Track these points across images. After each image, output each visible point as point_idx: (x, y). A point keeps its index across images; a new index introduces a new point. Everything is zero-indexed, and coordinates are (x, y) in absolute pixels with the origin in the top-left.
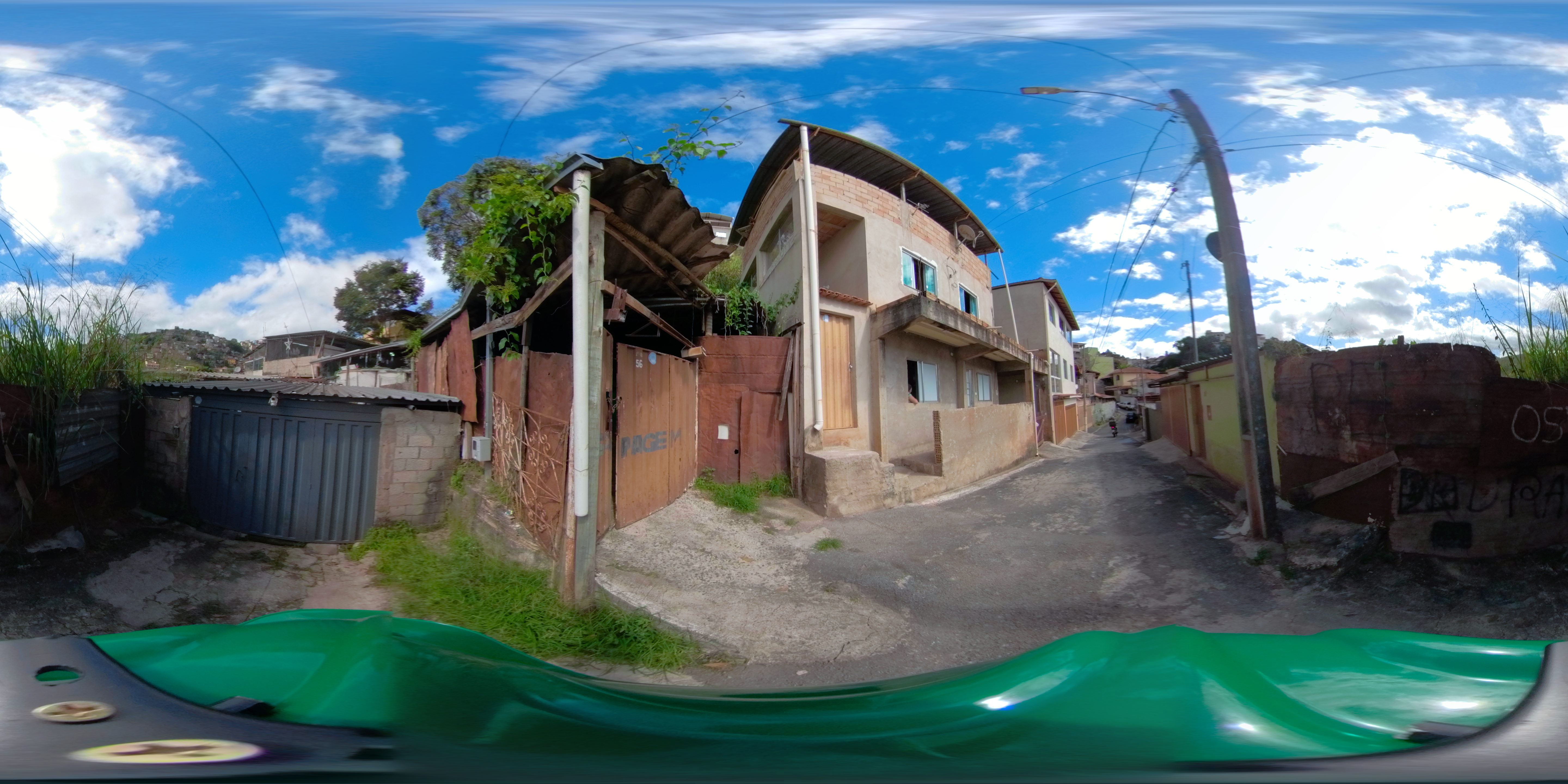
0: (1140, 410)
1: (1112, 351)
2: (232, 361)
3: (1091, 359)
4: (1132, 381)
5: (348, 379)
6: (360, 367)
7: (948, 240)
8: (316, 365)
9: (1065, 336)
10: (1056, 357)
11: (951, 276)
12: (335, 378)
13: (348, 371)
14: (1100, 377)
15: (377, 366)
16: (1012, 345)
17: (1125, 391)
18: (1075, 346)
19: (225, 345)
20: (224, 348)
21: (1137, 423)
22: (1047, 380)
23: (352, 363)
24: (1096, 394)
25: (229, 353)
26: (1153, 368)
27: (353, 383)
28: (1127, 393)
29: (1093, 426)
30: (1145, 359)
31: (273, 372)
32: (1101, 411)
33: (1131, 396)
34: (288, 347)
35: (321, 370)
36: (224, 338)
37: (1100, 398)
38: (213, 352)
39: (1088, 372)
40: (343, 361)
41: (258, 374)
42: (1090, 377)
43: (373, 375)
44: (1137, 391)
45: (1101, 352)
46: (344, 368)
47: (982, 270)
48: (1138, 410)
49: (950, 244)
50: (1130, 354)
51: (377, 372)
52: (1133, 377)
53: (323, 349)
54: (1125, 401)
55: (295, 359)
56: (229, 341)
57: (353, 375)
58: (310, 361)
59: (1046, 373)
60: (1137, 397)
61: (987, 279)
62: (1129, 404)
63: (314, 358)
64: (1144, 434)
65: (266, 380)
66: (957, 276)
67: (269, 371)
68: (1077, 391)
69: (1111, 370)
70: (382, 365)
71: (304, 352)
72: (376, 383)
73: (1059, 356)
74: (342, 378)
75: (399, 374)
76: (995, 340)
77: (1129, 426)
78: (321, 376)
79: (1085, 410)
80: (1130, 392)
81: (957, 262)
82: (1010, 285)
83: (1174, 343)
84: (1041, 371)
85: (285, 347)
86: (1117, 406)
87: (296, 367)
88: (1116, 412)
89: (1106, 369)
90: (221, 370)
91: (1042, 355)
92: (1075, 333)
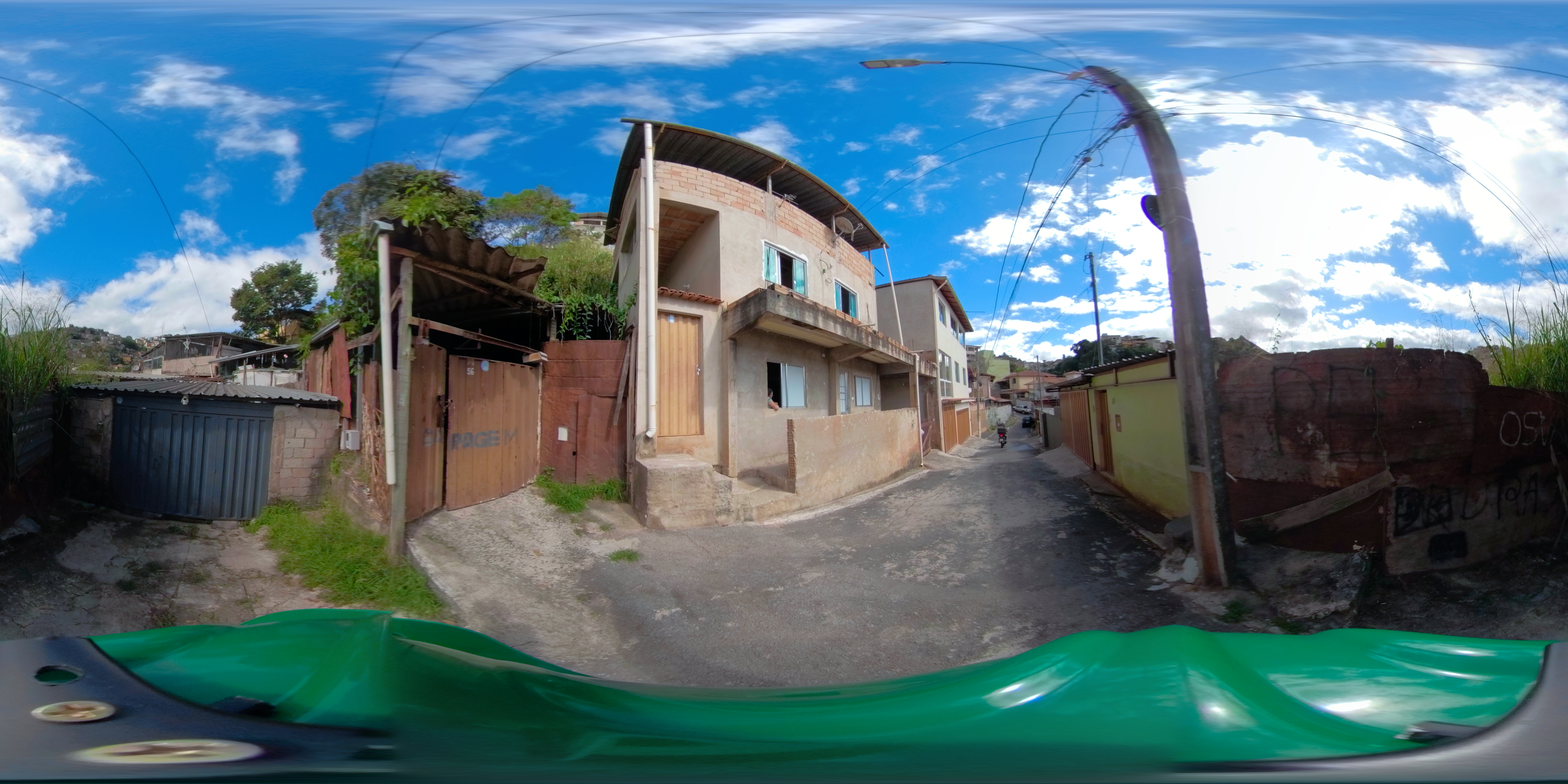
0: (1038, 415)
1: (1009, 354)
2: (127, 359)
3: (986, 361)
4: (1028, 384)
5: (245, 378)
6: (256, 367)
7: (823, 233)
8: (214, 365)
9: (957, 338)
10: (946, 359)
11: (824, 271)
12: (233, 378)
13: (245, 371)
14: (995, 381)
15: (272, 367)
16: (892, 345)
17: (1022, 394)
18: (970, 348)
19: (120, 342)
20: (119, 345)
21: (1034, 428)
22: (936, 384)
23: (249, 364)
24: (991, 397)
25: (124, 351)
26: (1050, 371)
27: (250, 383)
28: (1023, 397)
29: (988, 430)
30: (1042, 362)
31: (172, 370)
32: (995, 415)
33: (1028, 400)
34: (187, 347)
35: (219, 369)
36: (119, 336)
37: (995, 402)
38: (108, 349)
39: (982, 375)
40: (240, 362)
41: (157, 373)
42: (984, 380)
43: (269, 375)
44: (1034, 395)
45: (997, 355)
46: (241, 368)
47: (864, 266)
48: (1034, 414)
49: (826, 237)
50: (1027, 357)
51: (272, 372)
52: (1030, 380)
53: (221, 350)
54: (1021, 404)
55: (193, 359)
56: (124, 339)
57: (250, 374)
58: (208, 361)
59: (935, 375)
60: (1034, 401)
61: (870, 275)
62: (1025, 407)
63: (213, 358)
64: (1041, 440)
65: (168, 379)
66: (833, 271)
67: (168, 370)
68: (971, 395)
69: (1008, 373)
70: (277, 366)
71: (202, 352)
72: (271, 382)
73: (950, 358)
74: (239, 377)
75: (291, 374)
76: (870, 339)
77: (1026, 430)
78: (219, 375)
79: (978, 415)
80: (1026, 395)
81: (834, 256)
82: (895, 284)
83: (1071, 346)
84: (928, 374)
85: (184, 346)
86: (1013, 410)
87: (195, 366)
88: (1012, 415)
89: (1002, 372)
90: (116, 368)
91: (930, 356)
92: (969, 336)
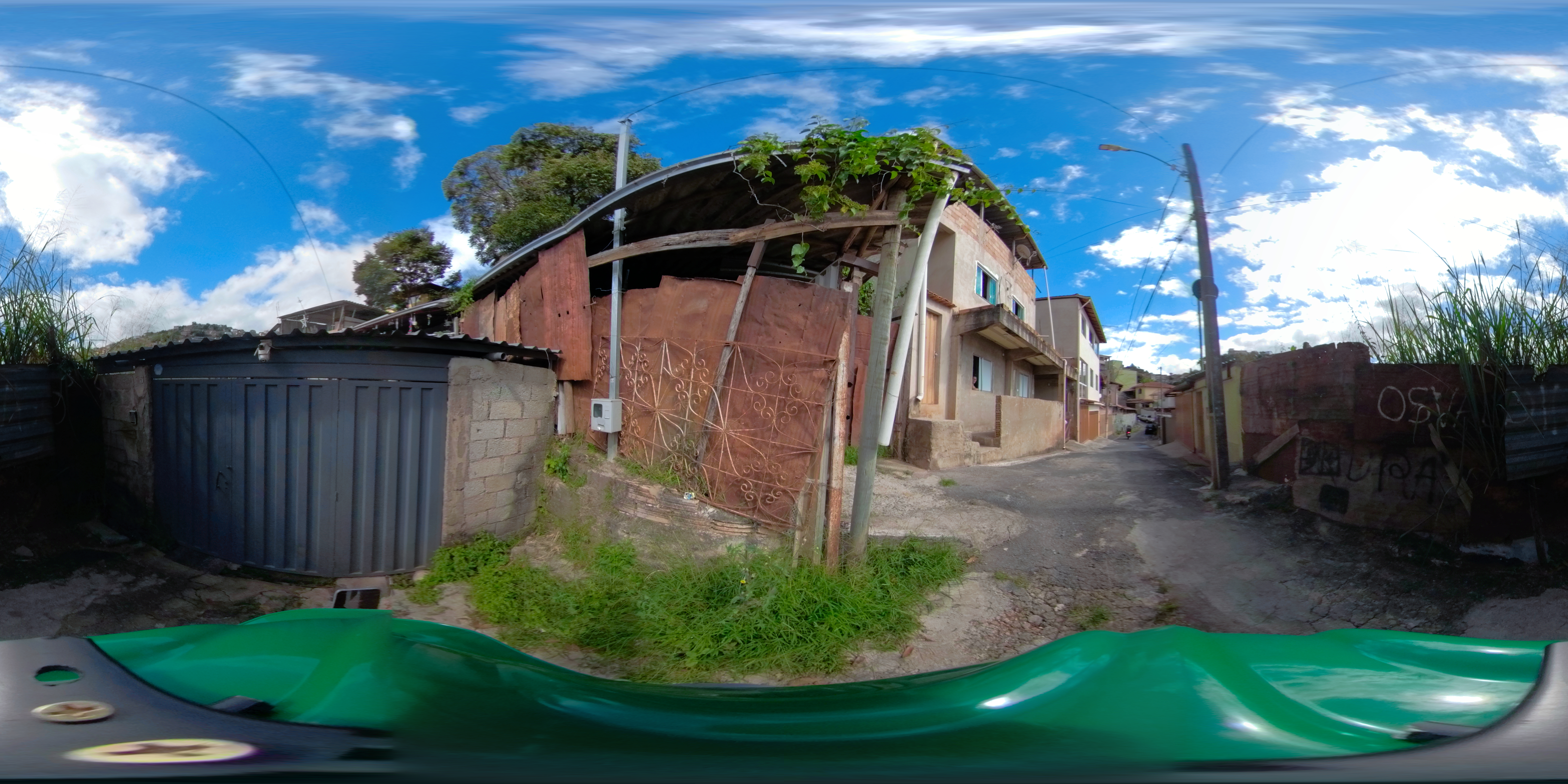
1: (1137, 365)
3: (1115, 371)
4: (1153, 395)
9: (1093, 348)
14: (1123, 390)
17: (1147, 404)
18: (1103, 358)
21: (1156, 434)
22: (1078, 386)
24: (1119, 405)
26: (1176, 384)
29: (1113, 433)
33: (1151, 409)
37: (1122, 409)
39: (1111, 383)
42: (1115, 388)
44: (1157, 404)
45: (1125, 366)
48: (1156, 421)
52: (1156, 391)
54: (1145, 413)
59: (1076, 379)
60: (1157, 410)
62: (1150, 417)
64: (1160, 442)
68: (1101, 399)
69: (1134, 384)
73: (1087, 365)
77: (1149, 437)
79: (1107, 418)
80: (1151, 405)
84: (1073, 377)
86: (1138, 418)
89: (1129, 383)
91: (1073, 362)
92: (1103, 346)
